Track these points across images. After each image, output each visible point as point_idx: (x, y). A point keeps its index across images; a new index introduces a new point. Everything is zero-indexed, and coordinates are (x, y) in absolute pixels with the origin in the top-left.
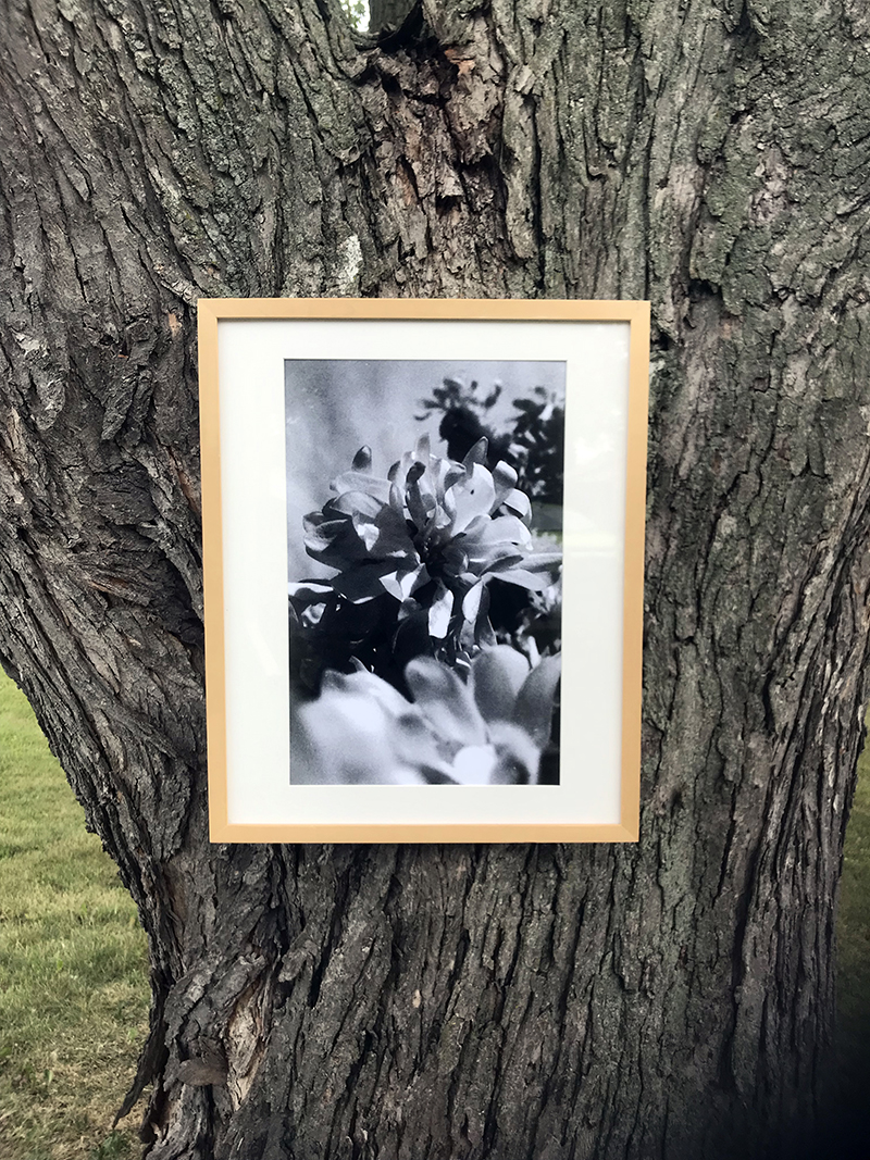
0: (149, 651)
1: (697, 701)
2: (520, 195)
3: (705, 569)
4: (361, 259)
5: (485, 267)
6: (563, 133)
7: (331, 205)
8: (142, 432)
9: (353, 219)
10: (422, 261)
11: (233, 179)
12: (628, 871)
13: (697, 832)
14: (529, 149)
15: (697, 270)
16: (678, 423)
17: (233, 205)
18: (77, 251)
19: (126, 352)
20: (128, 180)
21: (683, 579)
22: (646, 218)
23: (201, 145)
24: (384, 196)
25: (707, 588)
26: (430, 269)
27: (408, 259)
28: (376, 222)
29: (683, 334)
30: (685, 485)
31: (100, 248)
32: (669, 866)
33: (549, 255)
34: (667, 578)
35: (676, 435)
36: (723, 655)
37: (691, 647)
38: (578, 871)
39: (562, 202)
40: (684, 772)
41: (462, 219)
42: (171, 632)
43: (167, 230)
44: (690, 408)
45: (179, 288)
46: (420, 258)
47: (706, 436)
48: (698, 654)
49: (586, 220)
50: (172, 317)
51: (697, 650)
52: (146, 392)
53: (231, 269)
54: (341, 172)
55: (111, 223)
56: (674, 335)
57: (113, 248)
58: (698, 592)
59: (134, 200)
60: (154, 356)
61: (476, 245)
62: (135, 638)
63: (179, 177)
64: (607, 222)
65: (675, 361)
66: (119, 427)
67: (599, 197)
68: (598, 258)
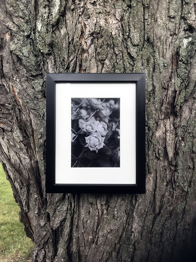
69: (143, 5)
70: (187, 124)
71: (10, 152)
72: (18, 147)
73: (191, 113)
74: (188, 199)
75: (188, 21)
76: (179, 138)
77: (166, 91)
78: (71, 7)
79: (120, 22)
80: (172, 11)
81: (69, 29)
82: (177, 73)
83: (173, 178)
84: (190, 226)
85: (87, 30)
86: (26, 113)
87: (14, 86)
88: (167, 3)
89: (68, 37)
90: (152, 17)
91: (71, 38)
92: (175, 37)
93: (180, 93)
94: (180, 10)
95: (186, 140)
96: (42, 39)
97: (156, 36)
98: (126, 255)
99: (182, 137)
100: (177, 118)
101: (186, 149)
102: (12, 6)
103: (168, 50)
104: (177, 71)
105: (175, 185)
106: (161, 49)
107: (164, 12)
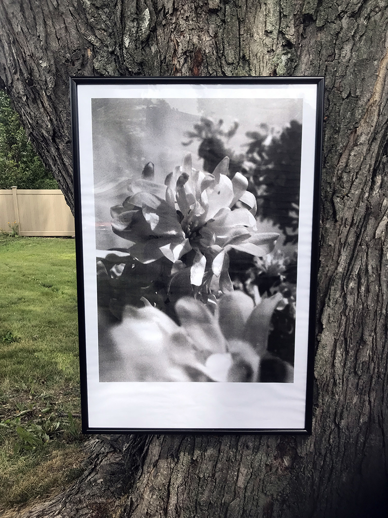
4: (150, 17)
9: (148, 2)
10: (172, 15)
15: (305, 10)
17: (110, 5)
18: (56, 27)
19: (74, 65)
27: (167, 15)
28: (156, 2)
29: (299, 41)
31: (63, 26)
43: (86, 17)
45: (90, 38)
46: (170, 14)
50: (89, 50)
53: (110, 31)
55: (66, 16)
56: (294, 41)
57: (67, 25)
59: (74, 7)
60: (83, 65)
61: (195, 6)
65: (295, 54)
68: (256, 9)
69: (238, 19)
75: (286, 36)
78: (162, 22)
79: (213, 38)
80: (269, 25)
81: (161, 46)
85: (180, 48)
88: (264, 15)
89: (160, 56)
90: (248, 32)
91: (163, 56)
92: (273, 53)
94: (278, 24)
96: (130, 56)
97: (252, 53)
102: (93, 17)
103: (265, 67)
106: (257, 67)
107: (261, 26)
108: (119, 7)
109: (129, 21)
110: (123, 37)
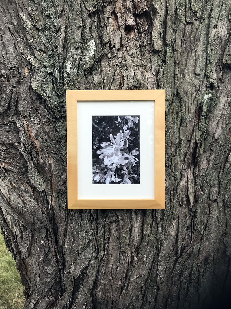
0: (19, 188)
1: (216, 224)
2: (158, 27)
3: (223, 174)
4: (95, 49)
5: (143, 54)
6: (177, 6)
7: (86, 29)
8: (14, 110)
9: (93, 34)
10: (118, 50)
11: (51, 19)
12: (186, 287)
13: (214, 273)
14: (164, 10)
15: (226, 60)
16: (215, 118)
17: (51, 29)
19: (9, 81)
20: (11, 17)
21: (214, 177)
22: (208, 40)
23: (40, 5)
24: (106, 26)
25: (223, 181)
26: (121, 53)
27: (113, 49)
28: (102, 35)
29: (219, 84)
30: (217, 141)
32: (202, 285)
33: (168, 50)
34: (208, 176)
35: (214, 122)
36: (228, 207)
37: (215, 203)
38: (166, 287)
39: (175, 31)
40: (210, 250)
41: (135, 35)
42: (26, 182)
43: (25, 37)
44: (220, 112)
45: (29, 58)
46: (117, 48)
47: (226, 123)
48: (218, 206)
49: (184, 39)
50: (26, 69)
51: (218, 204)
52: (15, 96)
53: (50, 53)
54: (90, 16)
55: (4, 32)
56: (216, 84)
57: (5, 42)
58: (219, 183)
59: (13, 25)
60: (19, 83)
61: (140, 45)
62: (14, 183)
63: (31, 17)
64: (192, 41)
65: (216, 95)
66: (6, 108)
67: (190, 31)
68: (188, 54)
69: (175, 60)
70: (206, 174)
71: (11, 194)
72: (23, 189)
73: (209, 164)
74: (202, 241)
75: (210, 79)
76: (198, 186)
77: (189, 143)
78: (107, 54)
79: (155, 76)
80: (198, 69)
81: (105, 77)
82: (199, 126)
83: (192, 223)
84: (202, 264)
85: (125, 82)
86: (44, 156)
87: (30, 126)
88: (194, 60)
89: (104, 86)
90: (181, 73)
91: (107, 87)
92: (199, 93)
93: (201, 145)
94: (204, 68)
95: (204, 188)
96: (70, 81)
97: (184, 91)
98: (151, 296)
99: (200, 186)
100: (196, 167)
101: (205, 197)
102: (33, 37)
103: (193, 104)
104: (198, 124)
105: (194, 229)
106: (187, 104)
107: (191, 69)
108: (62, 33)
109: (72, 48)
110: (64, 62)
